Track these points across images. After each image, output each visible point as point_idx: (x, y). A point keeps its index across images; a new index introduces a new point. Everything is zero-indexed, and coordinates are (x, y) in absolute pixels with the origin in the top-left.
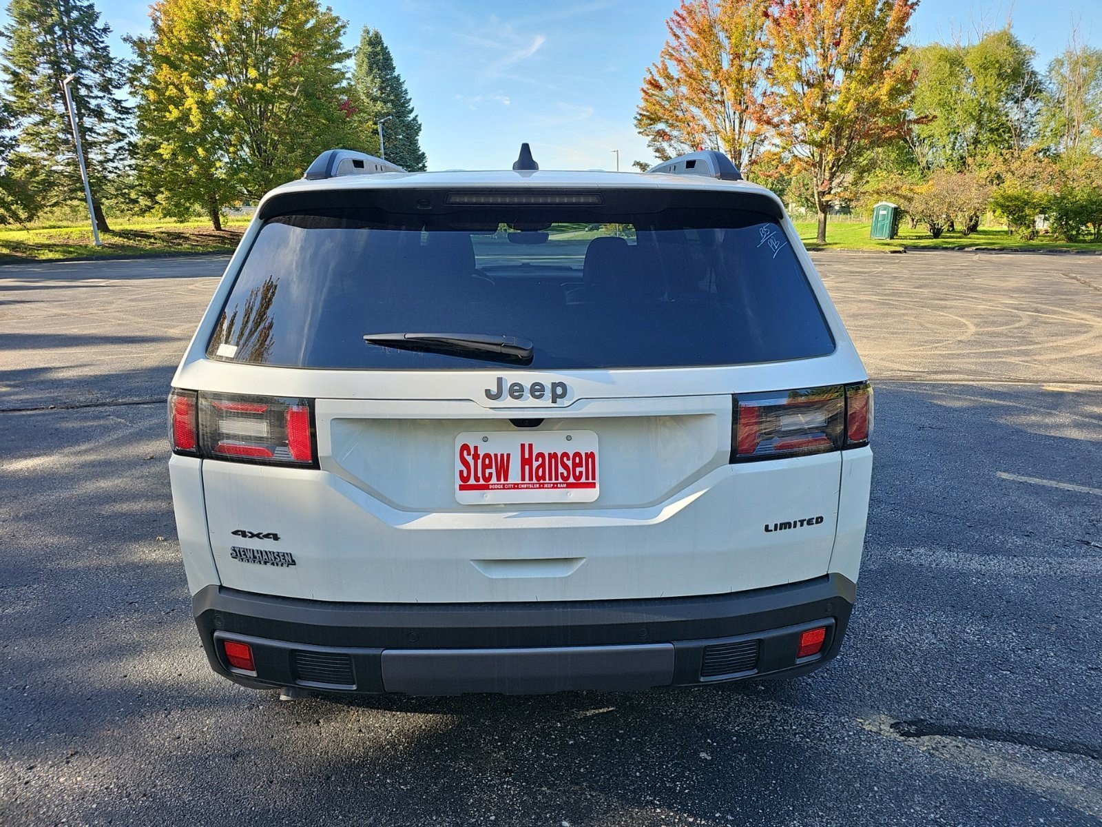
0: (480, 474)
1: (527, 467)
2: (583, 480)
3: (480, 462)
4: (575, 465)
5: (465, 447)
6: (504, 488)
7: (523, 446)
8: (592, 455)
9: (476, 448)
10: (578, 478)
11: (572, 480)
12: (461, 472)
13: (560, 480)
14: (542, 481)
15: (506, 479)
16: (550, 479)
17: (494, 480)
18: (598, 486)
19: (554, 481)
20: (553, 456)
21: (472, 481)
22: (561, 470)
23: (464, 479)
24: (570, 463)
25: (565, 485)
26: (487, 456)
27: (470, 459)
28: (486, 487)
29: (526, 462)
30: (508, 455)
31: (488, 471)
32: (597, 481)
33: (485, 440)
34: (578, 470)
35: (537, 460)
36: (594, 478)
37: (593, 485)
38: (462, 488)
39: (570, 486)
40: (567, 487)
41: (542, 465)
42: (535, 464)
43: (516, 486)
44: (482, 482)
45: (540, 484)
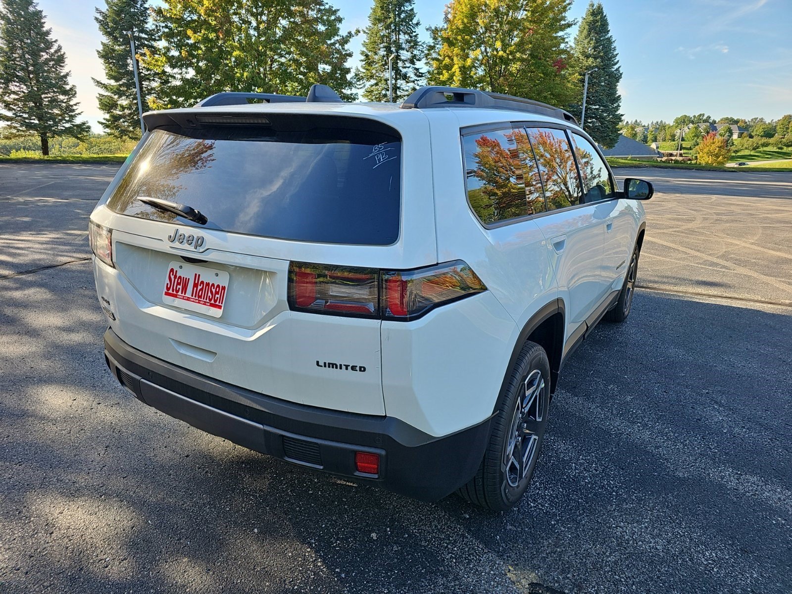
0: (175, 288)
1: (195, 288)
2: (217, 303)
3: (176, 280)
4: (217, 293)
5: (172, 270)
6: (183, 299)
7: (196, 275)
8: (224, 288)
9: (176, 271)
10: (215, 301)
11: (212, 302)
12: (168, 284)
13: (208, 301)
14: (200, 299)
15: (185, 294)
17: (180, 293)
18: (222, 308)
19: (205, 300)
20: (208, 284)
21: (171, 291)
22: (209, 294)
23: (168, 289)
24: (214, 291)
25: (209, 304)
26: (180, 277)
27: (172, 277)
28: (175, 296)
29: (195, 285)
30: (189, 279)
31: (178, 287)
32: (223, 305)
33: (181, 267)
34: (217, 296)
35: (200, 286)
37: (220, 307)
38: (167, 294)
39: (212, 305)
40: (210, 306)
41: (201, 289)
43: (188, 299)
44: (175, 293)
45: (199, 300)
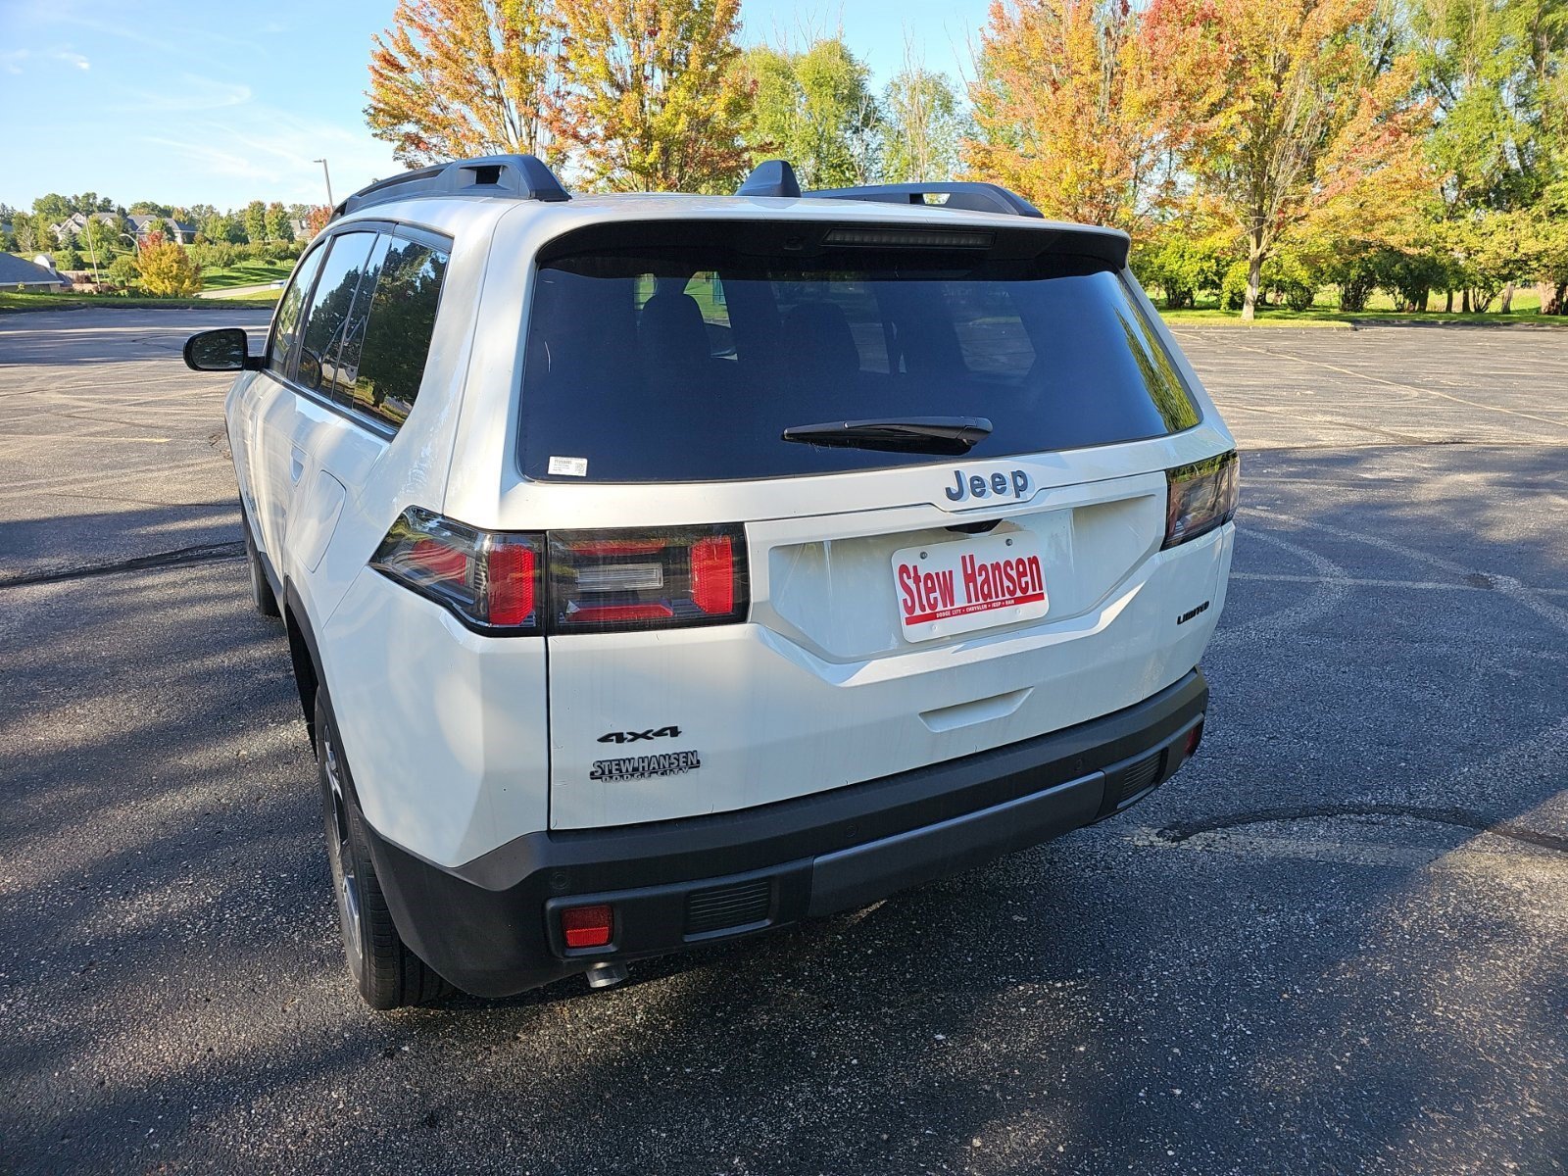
0: (925, 602)
1: (971, 585)
2: (1030, 592)
3: (922, 585)
4: (1021, 575)
5: (904, 569)
6: (952, 615)
7: (964, 558)
8: (1034, 561)
9: (915, 568)
10: (1024, 590)
11: (1019, 594)
12: (905, 601)
13: (1007, 596)
14: (989, 601)
15: (952, 604)
16: (997, 596)
17: (940, 607)
18: (1046, 596)
19: (1001, 598)
20: (996, 567)
21: (918, 612)
22: (1006, 583)
23: (910, 610)
24: (1013, 573)
25: (1013, 601)
26: (928, 576)
27: (910, 583)
28: (933, 617)
29: (969, 578)
30: (951, 572)
31: (932, 596)
32: (1044, 591)
33: (923, 556)
34: (1023, 580)
35: (980, 575)
36: (1041, 588)
37: (1040, 597)
38: (910, 621)
39: (1018, 601)
40: (1015, 604)
41: (986, 581)
42: (980, 580)
43: (964, 611)
44: (928, 611)
45: (987, 604)
